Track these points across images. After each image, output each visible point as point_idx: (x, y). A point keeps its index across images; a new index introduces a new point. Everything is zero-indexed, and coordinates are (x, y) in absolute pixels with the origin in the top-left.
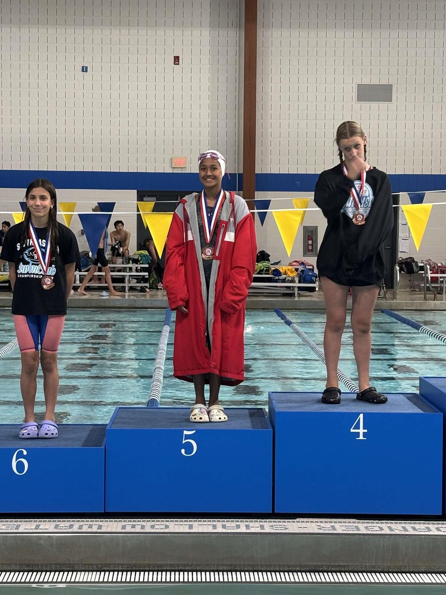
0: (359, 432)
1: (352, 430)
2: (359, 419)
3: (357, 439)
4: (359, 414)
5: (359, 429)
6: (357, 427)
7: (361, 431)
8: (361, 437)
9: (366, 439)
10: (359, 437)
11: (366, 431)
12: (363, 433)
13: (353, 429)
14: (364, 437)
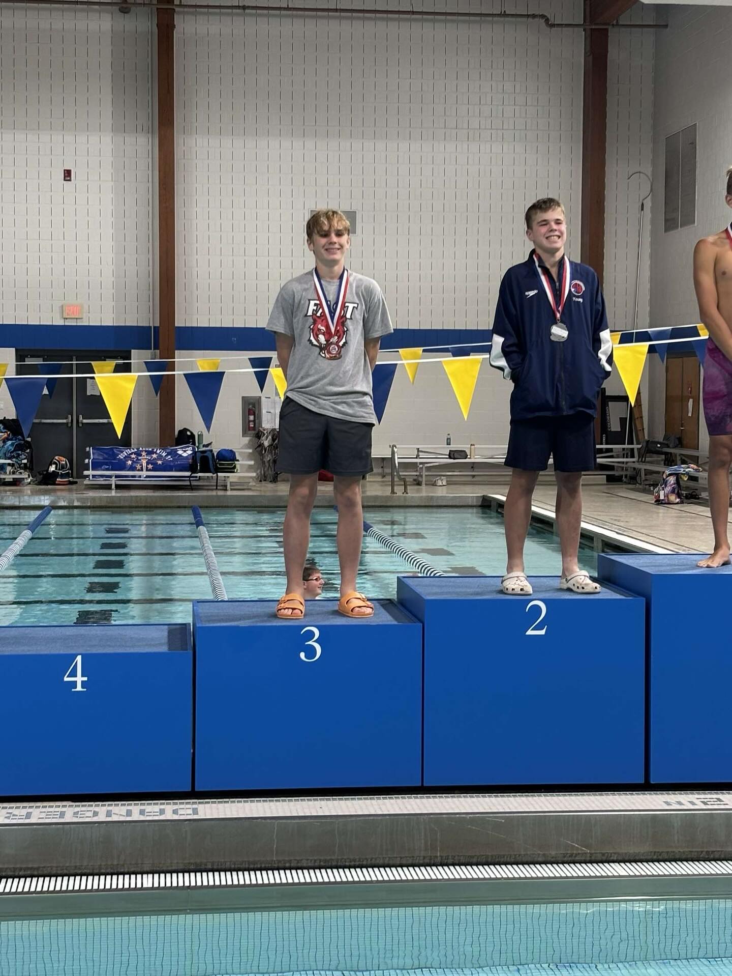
0: (76, 681)
1: (66, 679)
2: (77, 662)
3: (73, 690)
4: (76, 655)
5: (76, 676)
6: (74, 674)
7: (79, 679)
8: (79, 688)
9: (85, 690)
10: (76, 688)
11: (85, 679)
12: (82, 682)
13: (68, 677)
14: (82, 687)
